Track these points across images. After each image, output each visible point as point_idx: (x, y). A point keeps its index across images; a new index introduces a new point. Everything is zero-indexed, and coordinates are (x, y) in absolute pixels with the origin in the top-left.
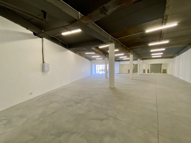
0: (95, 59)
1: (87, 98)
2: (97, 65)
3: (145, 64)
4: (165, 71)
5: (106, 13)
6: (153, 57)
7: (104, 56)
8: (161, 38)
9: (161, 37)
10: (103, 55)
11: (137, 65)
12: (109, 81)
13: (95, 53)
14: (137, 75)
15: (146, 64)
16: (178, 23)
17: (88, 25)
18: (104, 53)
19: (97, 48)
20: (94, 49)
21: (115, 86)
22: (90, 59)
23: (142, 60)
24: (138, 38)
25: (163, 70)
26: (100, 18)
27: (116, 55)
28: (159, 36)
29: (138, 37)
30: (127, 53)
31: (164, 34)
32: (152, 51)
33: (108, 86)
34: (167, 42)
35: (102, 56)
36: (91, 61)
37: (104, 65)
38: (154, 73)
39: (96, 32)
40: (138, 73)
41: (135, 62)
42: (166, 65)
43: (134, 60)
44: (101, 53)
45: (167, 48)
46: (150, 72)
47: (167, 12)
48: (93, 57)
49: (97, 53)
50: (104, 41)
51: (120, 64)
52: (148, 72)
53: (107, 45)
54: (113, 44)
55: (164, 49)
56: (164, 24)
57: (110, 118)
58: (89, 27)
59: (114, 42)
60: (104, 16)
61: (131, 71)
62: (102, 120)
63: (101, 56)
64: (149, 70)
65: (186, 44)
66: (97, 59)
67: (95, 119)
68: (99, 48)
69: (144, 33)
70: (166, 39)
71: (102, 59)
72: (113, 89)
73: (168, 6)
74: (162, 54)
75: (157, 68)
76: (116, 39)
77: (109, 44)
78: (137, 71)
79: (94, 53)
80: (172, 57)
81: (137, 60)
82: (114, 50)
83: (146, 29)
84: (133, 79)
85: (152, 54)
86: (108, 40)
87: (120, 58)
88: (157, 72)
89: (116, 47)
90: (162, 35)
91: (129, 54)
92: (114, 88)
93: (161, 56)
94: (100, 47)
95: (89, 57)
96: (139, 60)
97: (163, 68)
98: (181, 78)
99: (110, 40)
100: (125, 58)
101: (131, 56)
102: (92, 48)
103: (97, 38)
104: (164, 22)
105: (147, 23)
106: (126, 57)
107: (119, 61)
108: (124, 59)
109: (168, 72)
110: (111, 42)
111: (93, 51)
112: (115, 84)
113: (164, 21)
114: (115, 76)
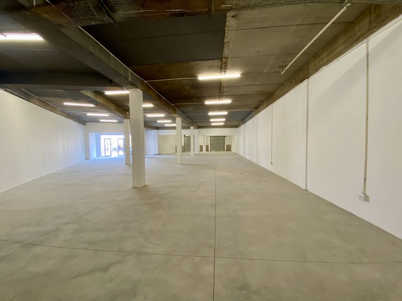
0: (95, 120)
1: (67, 224)
2: (102, 137)
3: (202, 136)
4: (229, 148)
5: (111, 14)
6: (212, 124)
7: (122, 115)
8: (221, 94)
9: (221, 92)
10: (118, 112)
11: (189, 137)
12: (131, 173)
13: (94, 104)
14: (190, 155)
15: (204, 135)
16: (241, 74)
17: (64, 30)
18: (120, 107)
19: (100, 94)
20: (89, 94)
21: (147, 183)
22: (82, 121)
23: (198, 128)
24: (187, 88)
25: (227, 145)
26: (98, 23)
27: (149, 115)
28: (218, 89)
29: (187, 85)
30: (170, 113)
31: (224, 88)
32: (210, 114)
33: (131, 185)
34: (228, 101)
35: (114, 113)
36: (85, 125)
37: (123, 137)
38: (215, 151)
39: (91, 54)
40: (192, 153)
41: (186, 132)
42: (231, 137)
43: (183, 128)
44: (112, 107)
45: (229, 110)
46: (209, 150)
47: (226, 52)
48: (89, 114)
49: (100, 106)
50: (117, 80)
51: (160, 136)
52: (207, 150)
53: (123, 89)
54: (139, 90)
55: (225, 113)
56: (223, 70)
57: (128, 257)
58: (66, 36)
59: (140, 86)
60: (106, 19)
61: (179, 149)
62: (106, 269)
63: (111, 114)
64: (208, 146)
65: (252, 108)
66: (101, 121)
67: (87, 273)
68: (106, 95)
69: (196, 80)
70: (227, 96)
71: (116, 121)
72: (141, 190)
73: (228, 43)
74: (224, 120)
75: (219, 144)
76: (145, 81)
77: (130, 90)
78: (189, 150)
79: (93, 106)
80: (236, 126)
81: (188, 128)
82: (142, 105)
83: (199, 73)
84: (182, 164)
85: (211, 120)
86: (127, 79)
87: (158, 121)
88: (219, 150)
89: (146, 99)
90: (222, 89)
91: (174, 115)
92: (145, 186)
93: (223, 124)
94: (108, 93)
95: (78, 113)
96: (192, 128)
97: (227, 143)
98: (248, 157)
99: (130, 79)
100: (168, 123)
101: (179, 120)
102: (84, 92)
103: (94, 68)
104: (223, 68)
105: (199, 62)
106: (170, 121)
107: (157, 128)
108: (166, 125)
109: (233, 149)
110: (133, 85)
111: (88, 100)
112: (147, 177)
113: (224, 66)
114: (146, 160)
